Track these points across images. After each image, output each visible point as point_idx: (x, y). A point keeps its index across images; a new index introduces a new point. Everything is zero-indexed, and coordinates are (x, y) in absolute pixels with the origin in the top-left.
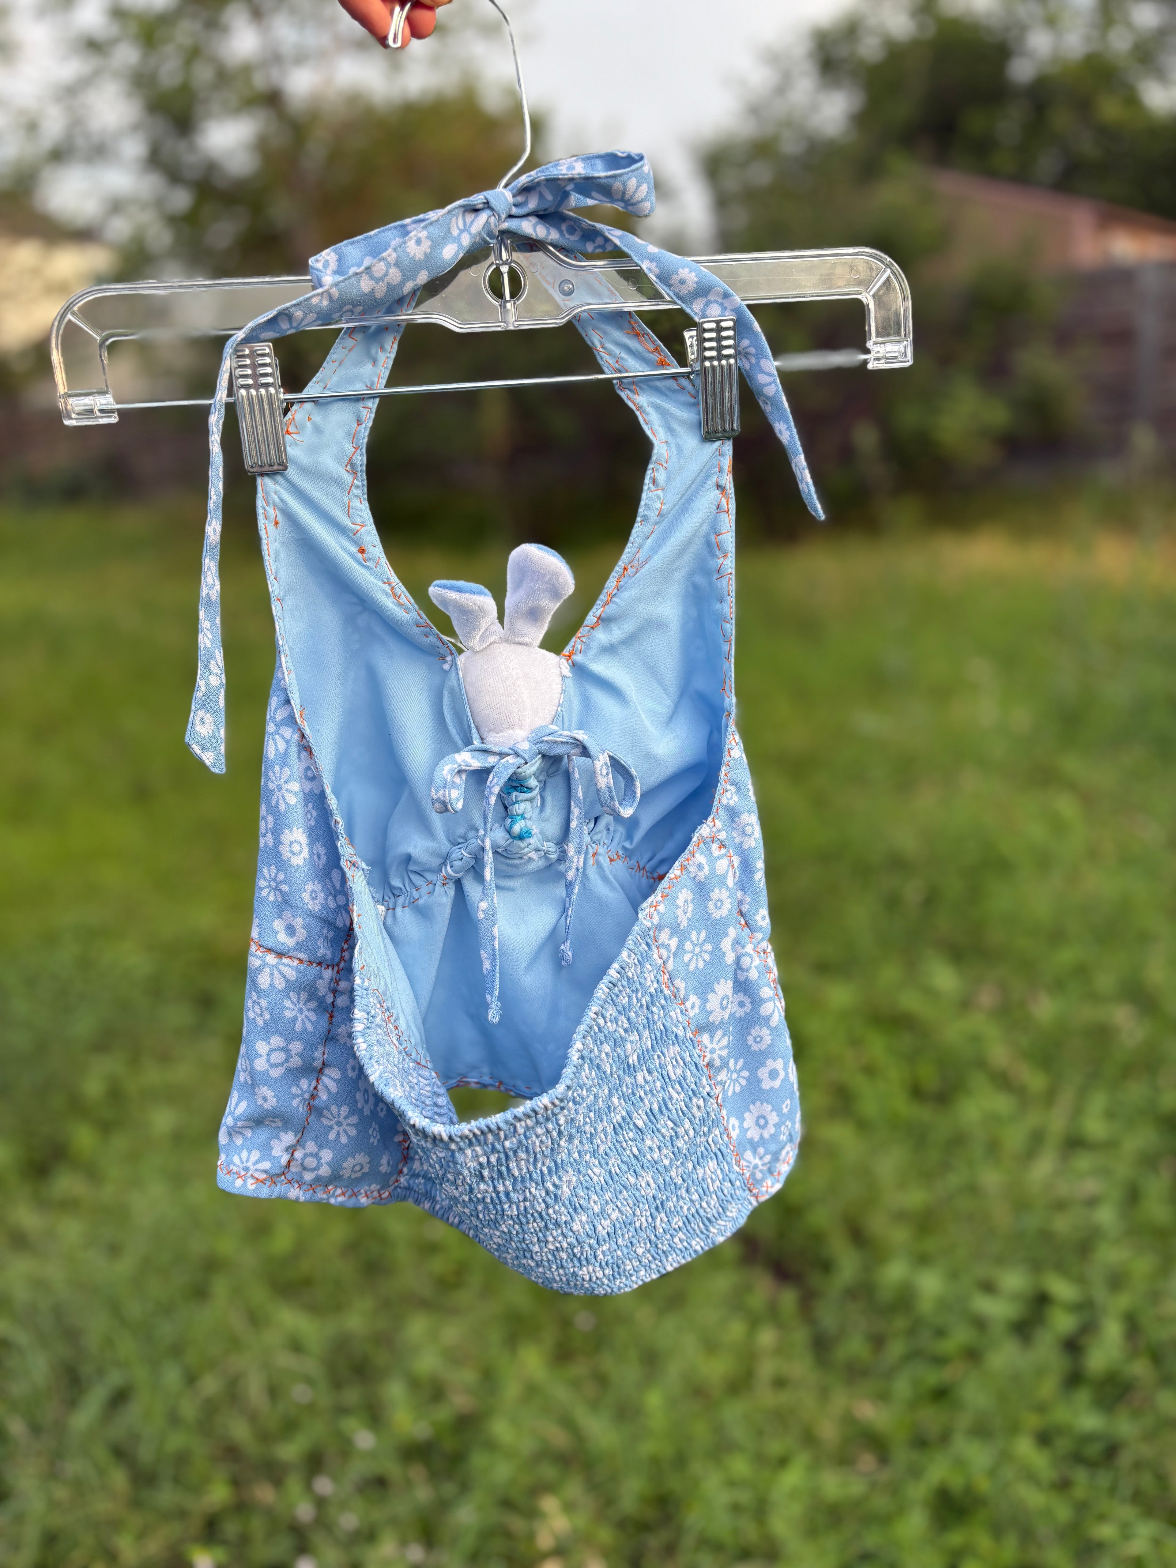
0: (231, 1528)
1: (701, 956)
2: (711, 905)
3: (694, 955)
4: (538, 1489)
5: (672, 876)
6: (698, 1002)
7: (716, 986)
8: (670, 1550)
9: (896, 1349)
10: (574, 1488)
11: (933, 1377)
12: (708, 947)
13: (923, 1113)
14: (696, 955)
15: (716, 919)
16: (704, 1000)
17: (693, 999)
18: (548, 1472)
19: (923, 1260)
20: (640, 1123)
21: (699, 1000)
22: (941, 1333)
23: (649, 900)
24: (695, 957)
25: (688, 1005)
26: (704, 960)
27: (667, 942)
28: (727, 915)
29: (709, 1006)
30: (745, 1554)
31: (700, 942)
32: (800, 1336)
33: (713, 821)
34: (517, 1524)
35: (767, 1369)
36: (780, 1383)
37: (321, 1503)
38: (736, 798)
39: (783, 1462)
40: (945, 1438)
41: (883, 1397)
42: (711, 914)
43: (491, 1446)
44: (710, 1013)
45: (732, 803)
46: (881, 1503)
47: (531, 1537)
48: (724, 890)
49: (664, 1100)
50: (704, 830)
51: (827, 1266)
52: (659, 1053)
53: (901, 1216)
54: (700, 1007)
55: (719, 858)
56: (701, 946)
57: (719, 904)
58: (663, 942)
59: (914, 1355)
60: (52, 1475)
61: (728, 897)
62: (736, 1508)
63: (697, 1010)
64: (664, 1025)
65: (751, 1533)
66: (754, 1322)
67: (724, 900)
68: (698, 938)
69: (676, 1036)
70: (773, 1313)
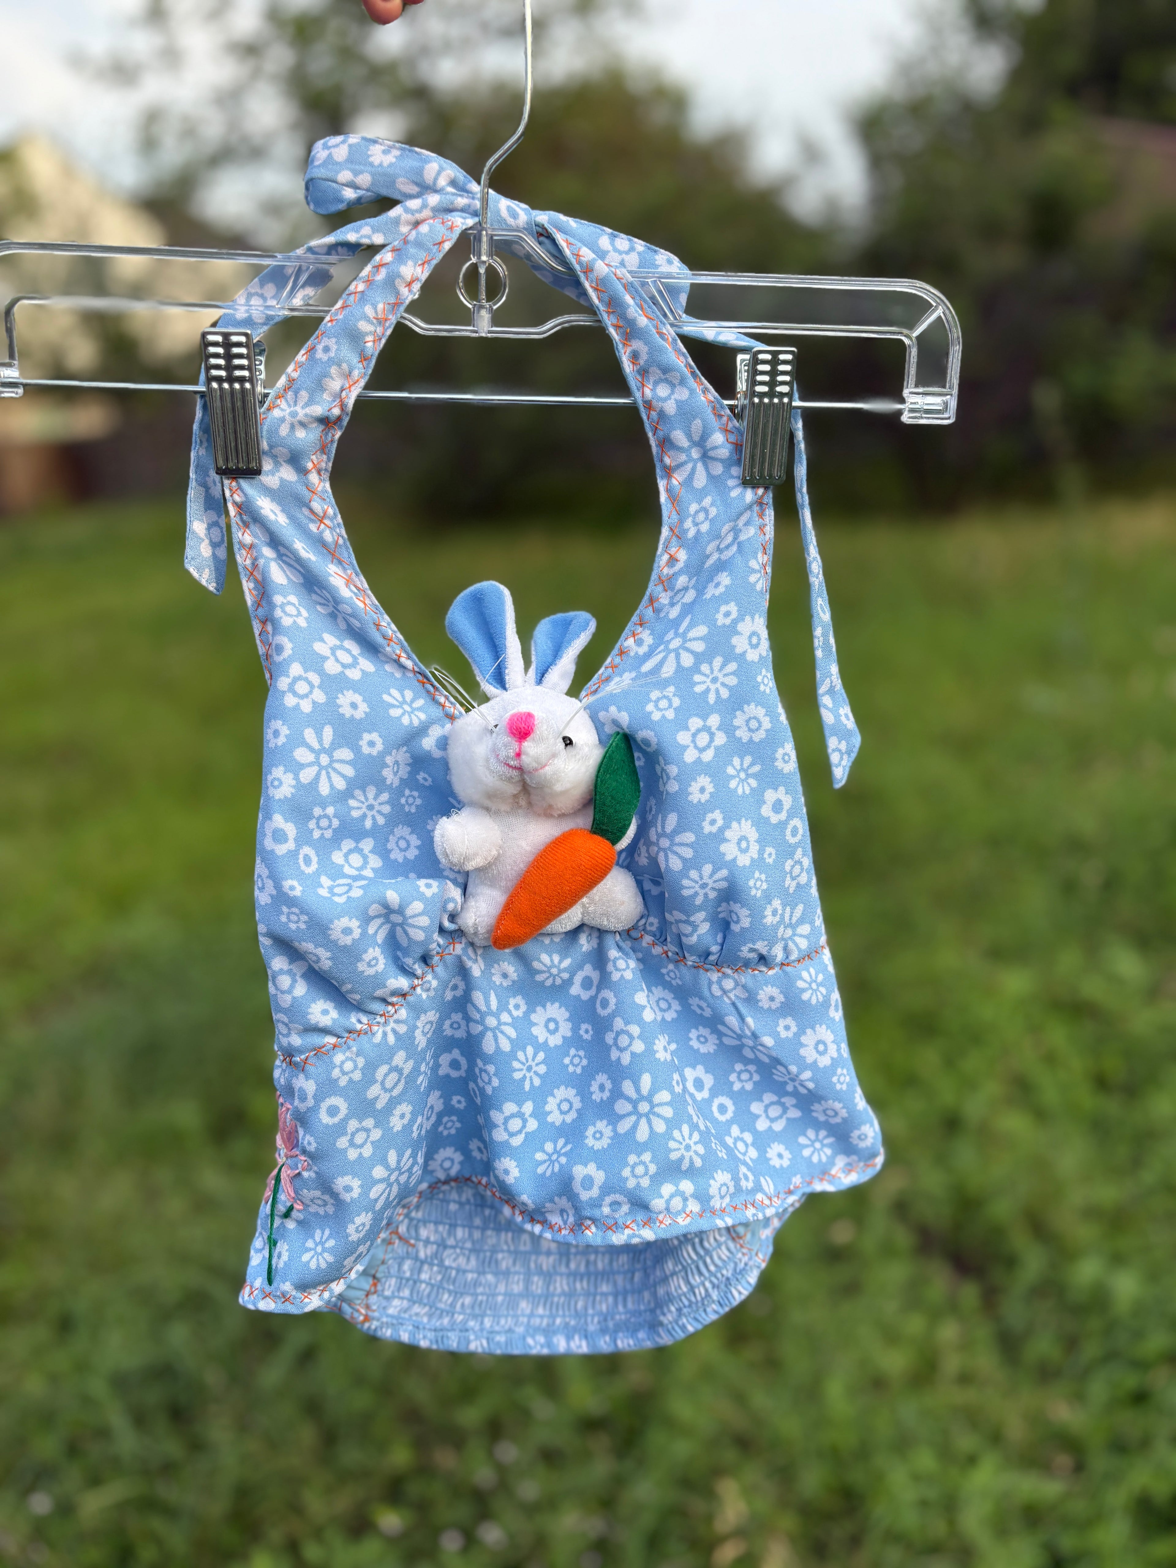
0: (414, 1489)
4: (718, 1472)
8: (855, 1541)
9: (1091, 1350)
10: (753, 1473)
11: (1131, 1381)
13: (1112, 1106)
18: (730, 1455)
19: (1118, 1260)
22: (1138, 1335)
30: (934, 1549)
32: (983, 1333)
34: (698, 1505)
35: (952, 1364)
36: (965, 1379)
37: (502, 1470)
39: (972, 1460)
40: (1145, 1444)
41: (1079, 1397)
43: (671, 1424)
46: (1079, 1507)
47: (709, 1518)
51: (1011, 1262)
53: (1091, 1213)
59: (1110, 1356)
60: (243, 1426)
62: (924, 1504)
65: (939, 1528)
66: (935, 1315)
70: (952, 1307)
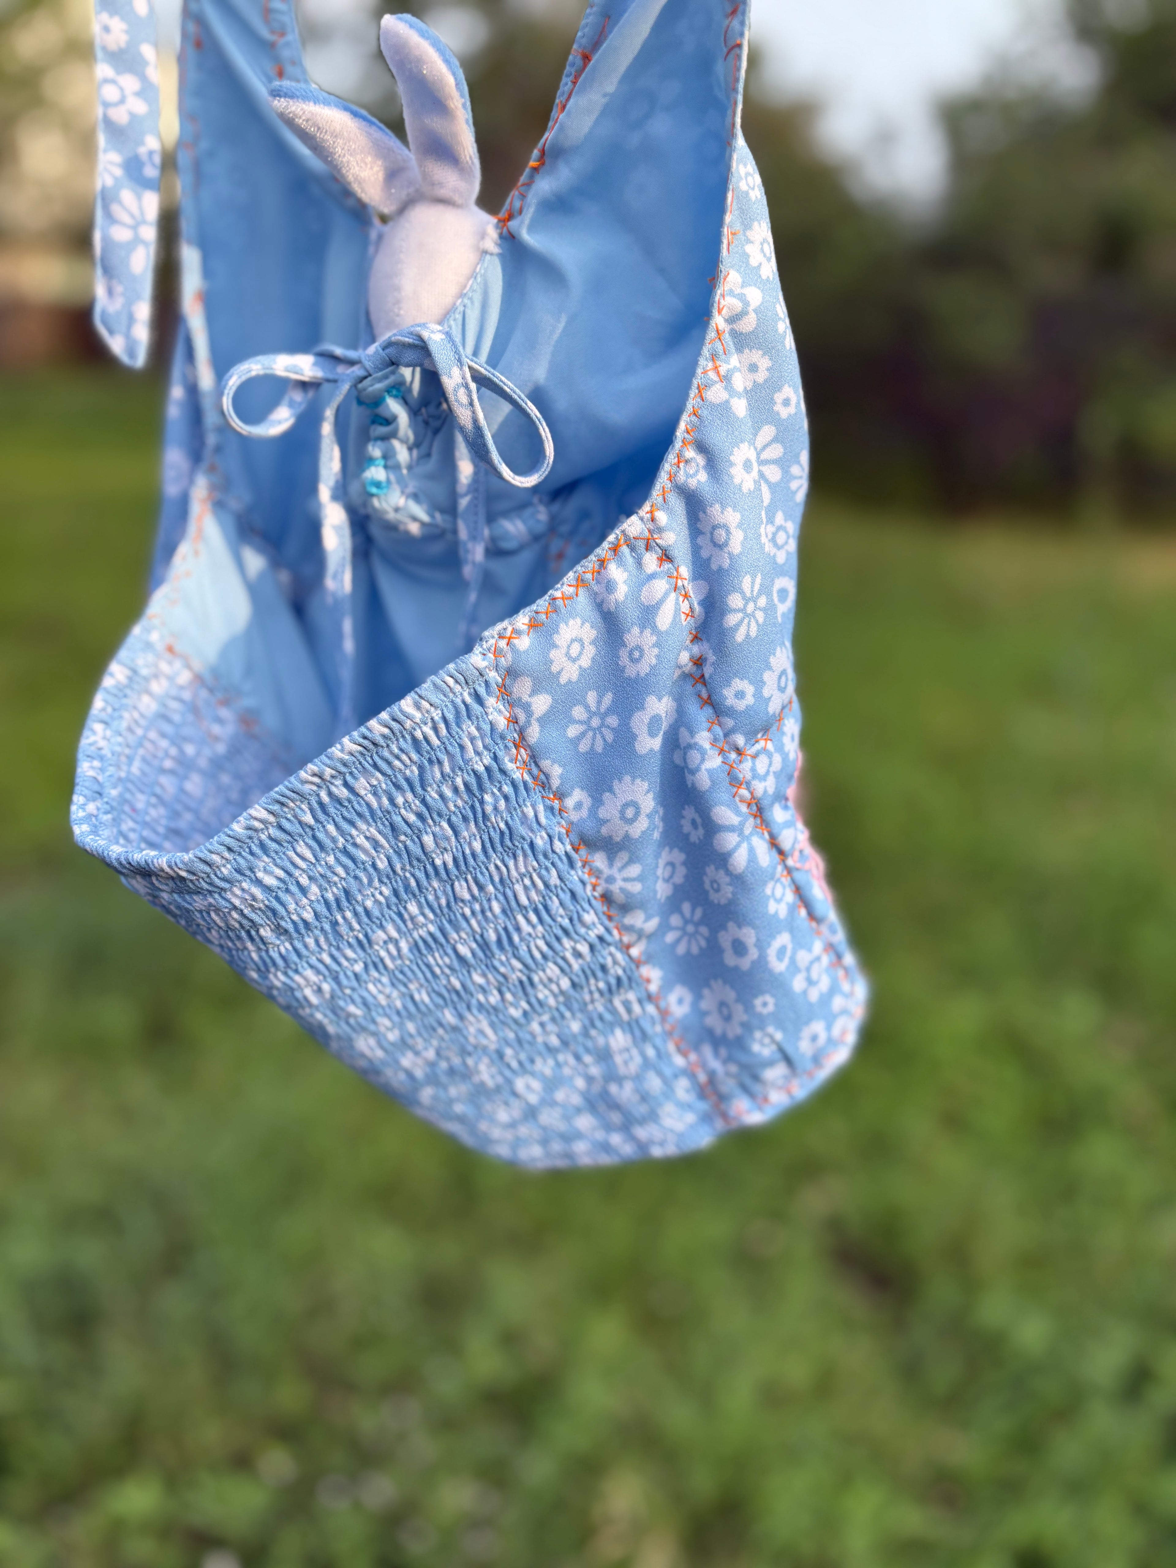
1: (601, 733)
2: (623, 654)
3: (590, 728)
5: (558, 594)
6: (587, 802)
7: (616, 784)
12: (613, 721)
14: (594, 730)
15: (629, 679)
16: (597, 802)
17: (577, 796)
20: (463, 950)
21: (589, 799)
23: (499, 627)
24: (591, 733)
25: (570, 802)
26: (605, 740)
27: (526, 698)
28: (647, 675)
29: (602, 813)
31: (602, 711)
33: (651, 512)
38: (703, 476)
42: (623, 670)
44: (604, 822)
45: (693, 483)
48: (648, 632)
49: (506, 929)
50: (633, 525)
52: (499, 863)
54: (590, 810)
55: (652, 576)
56: (603, 717)
57: (636, 654)
58: (520, 699)
61: (654, 646)
63: (584, 813)
64: (507, 824)
67: (646, 648)
68: (599, 702)
69: (532, 845)
